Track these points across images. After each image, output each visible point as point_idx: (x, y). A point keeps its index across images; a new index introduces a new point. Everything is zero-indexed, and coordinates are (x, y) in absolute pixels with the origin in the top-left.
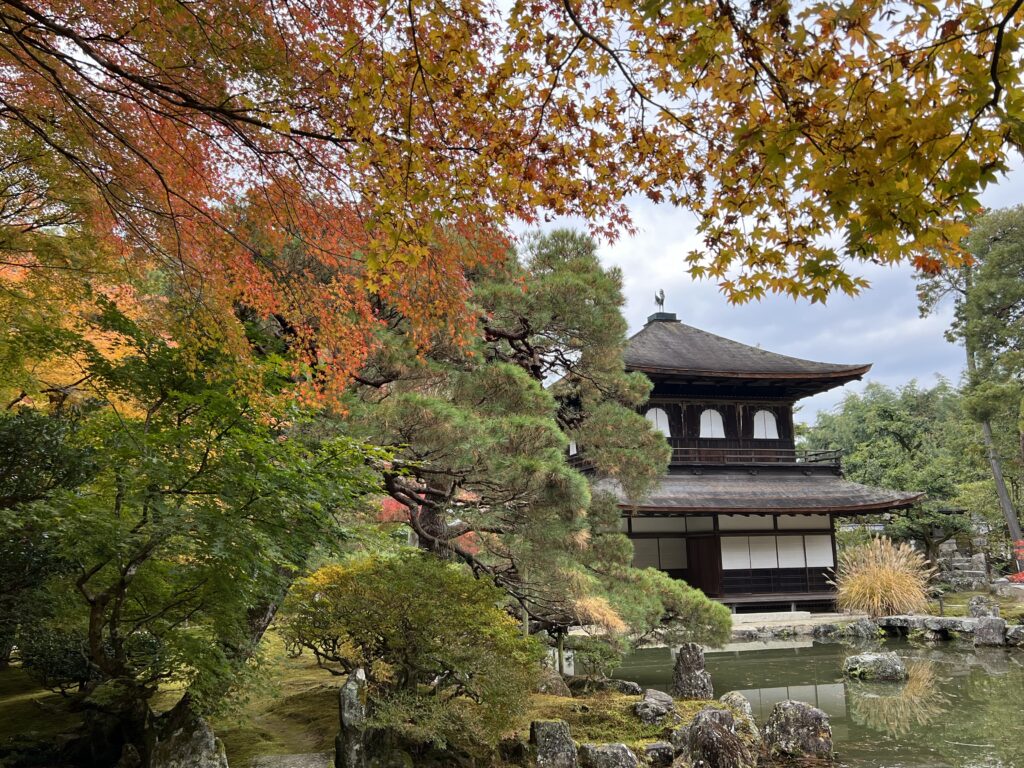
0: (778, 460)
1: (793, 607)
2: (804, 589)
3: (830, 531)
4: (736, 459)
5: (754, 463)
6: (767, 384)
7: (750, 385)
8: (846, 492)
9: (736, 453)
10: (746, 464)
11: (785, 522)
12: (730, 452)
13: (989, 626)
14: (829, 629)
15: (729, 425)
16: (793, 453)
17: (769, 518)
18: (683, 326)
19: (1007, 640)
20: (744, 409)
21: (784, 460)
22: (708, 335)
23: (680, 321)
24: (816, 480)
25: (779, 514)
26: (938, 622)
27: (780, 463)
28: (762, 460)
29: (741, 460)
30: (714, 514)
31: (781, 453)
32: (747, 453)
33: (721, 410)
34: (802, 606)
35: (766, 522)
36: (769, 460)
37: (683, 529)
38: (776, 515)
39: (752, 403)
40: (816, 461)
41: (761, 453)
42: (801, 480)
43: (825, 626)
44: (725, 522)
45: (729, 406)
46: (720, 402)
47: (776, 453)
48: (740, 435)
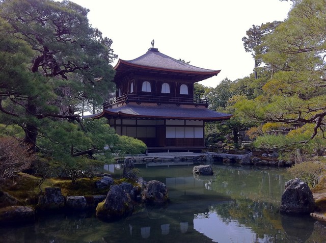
1: (188, 151)
2: (193, 145)
3: (203, 126)
5: (179, 102)
11: (188, 123)
12: (171, 98)
13: (246, 158)
15: (172, 89)
16: (192, 100)
18: (160, 53)
19: (251, 162)
20: (177, 84)
21: (189, 102)
26: (232, 156)
28: (182, 101)
29: (175, 101)
30: (164, 119)
31: (188, 99)
32: (177, 98)
33: (169, 83)
34: (191, 150)
35: (182, 123)
37: (155, 124)
38: (185, 120)
39: (180, 81)
40: (200, 103)
43: (197, 157)
44: (168, 122)
45: (172, 82)
46: (169, 81)
48: (175, 93)
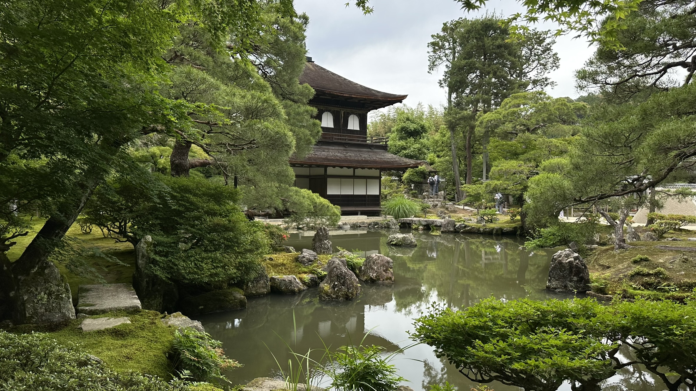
0: (358, 141)
1: (359, 213)
2: (364, 205)
3: (379, 178)
4: (338, 139)
5: (347, 141)
6: (357, 101)
7: (348, 100)
8: (388, 159)
9: (338, 135)
10: (343, 141)
11: (359, 172)
12: (336, 135)
13: (448, 223)
14: (376, 224)
15: (336, 121)
16: (366, 138)
17: (352, 169)
18: (315, 65)
19: (455, 229)
20: (344, 113)
21: (362, 141)
22: (328, 71)
23: (313, 62)
24: (376, 152)
25: (357, 168)
26: (426, 221)
27: (359, 142)
28: (351, 140)
29: (340, 139)
30: (326, 167)
31: (360, 137)
32: (344, 136)
33: (333, 113)
34: (363, 213)
35: (350, 172)
36: (353, 140)
37: (308, 174)
38: (355, 168)
39: (349, 110)
40: (376, 142)
41: (350, 136)
42: (369, 152)
43: (374, 222)
44: (330, 171)
45: (337, 111)
46: (333, 109)
47: (358, 137)
48: (341, 127)
